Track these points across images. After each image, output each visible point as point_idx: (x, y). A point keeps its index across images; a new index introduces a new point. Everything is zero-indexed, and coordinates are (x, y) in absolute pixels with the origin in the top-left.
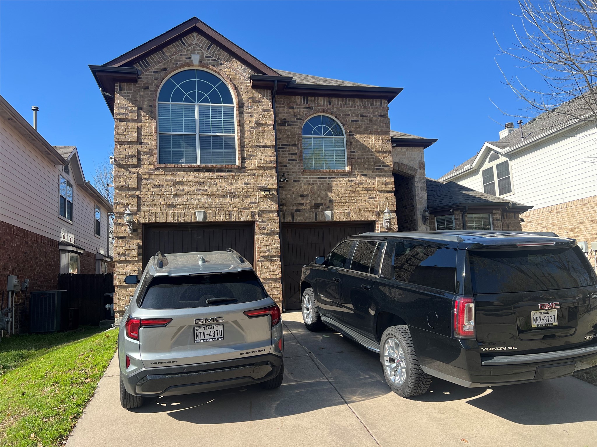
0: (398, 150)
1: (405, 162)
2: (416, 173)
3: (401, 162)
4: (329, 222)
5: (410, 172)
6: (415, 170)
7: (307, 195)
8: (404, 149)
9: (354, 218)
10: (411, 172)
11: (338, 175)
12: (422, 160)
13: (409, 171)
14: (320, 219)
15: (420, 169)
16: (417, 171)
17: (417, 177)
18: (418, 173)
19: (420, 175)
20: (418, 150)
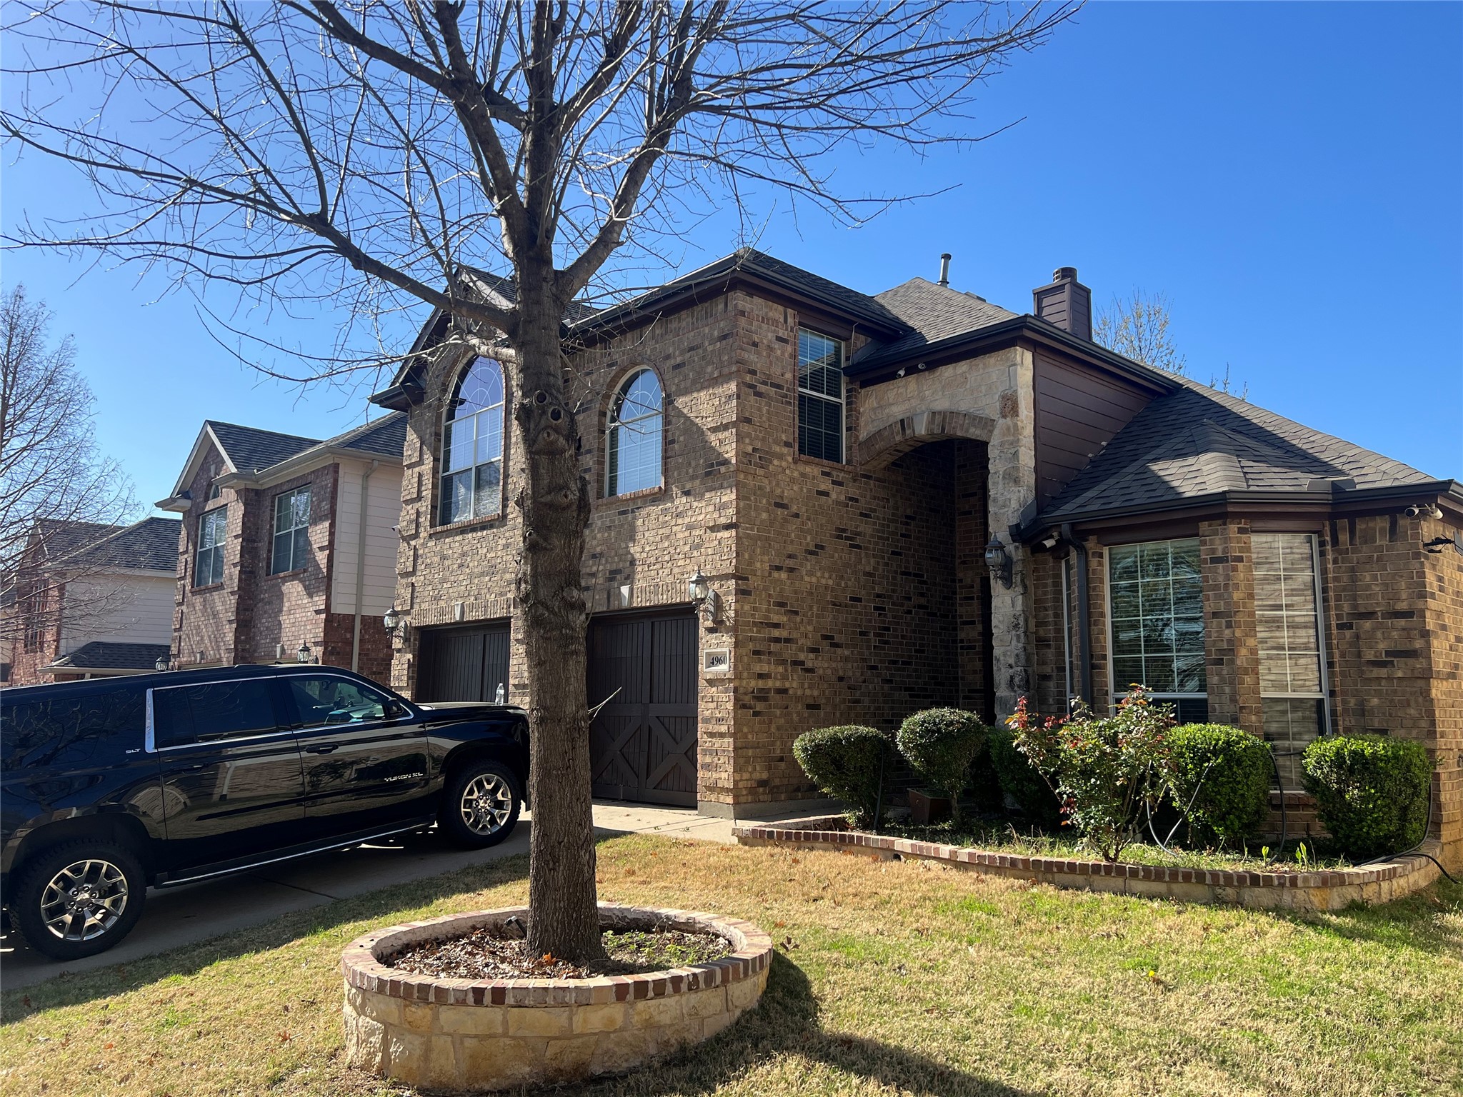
0: (947, 374)
1: (963, 407)
2: (991, 432)
3: (954, 408)
4: (626, 610)
5: (975, 433)
6: (989, 424)
7: (601, 554)
8: (963, 367)
9: (664, 599)
10: (978, 432)
11: (645, 502)
12: (1010, 387)
13: (972, 430)
14: (615, 605)
15: (1004, 417)
16: (993, 427)
17: (996, 443)
18: (996, 432)
19: (1004, 435)
20: (1001, 360)
